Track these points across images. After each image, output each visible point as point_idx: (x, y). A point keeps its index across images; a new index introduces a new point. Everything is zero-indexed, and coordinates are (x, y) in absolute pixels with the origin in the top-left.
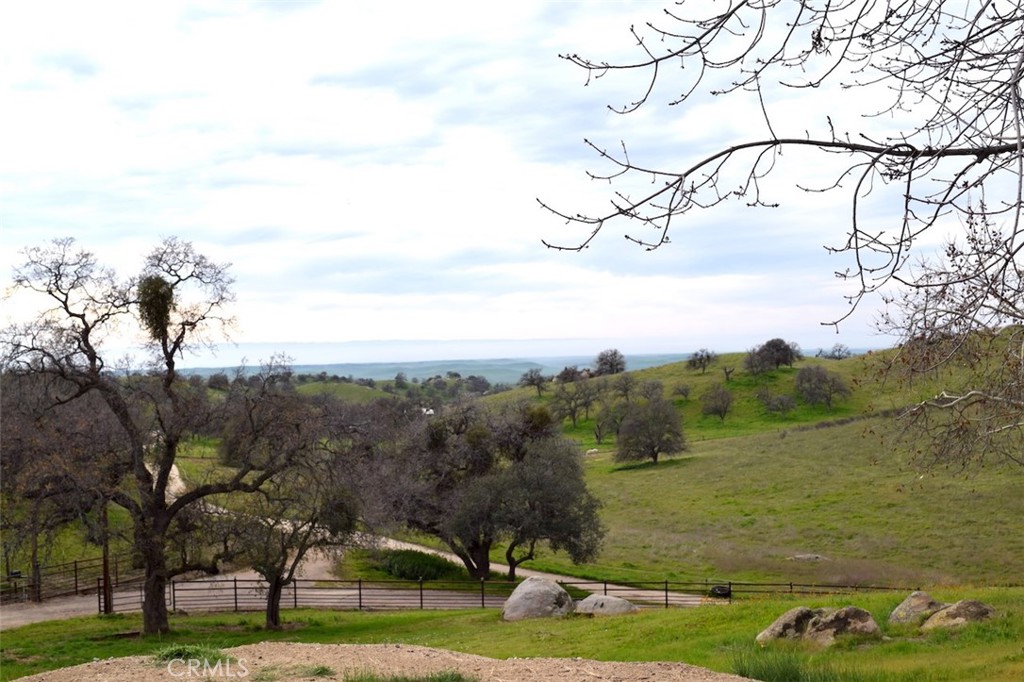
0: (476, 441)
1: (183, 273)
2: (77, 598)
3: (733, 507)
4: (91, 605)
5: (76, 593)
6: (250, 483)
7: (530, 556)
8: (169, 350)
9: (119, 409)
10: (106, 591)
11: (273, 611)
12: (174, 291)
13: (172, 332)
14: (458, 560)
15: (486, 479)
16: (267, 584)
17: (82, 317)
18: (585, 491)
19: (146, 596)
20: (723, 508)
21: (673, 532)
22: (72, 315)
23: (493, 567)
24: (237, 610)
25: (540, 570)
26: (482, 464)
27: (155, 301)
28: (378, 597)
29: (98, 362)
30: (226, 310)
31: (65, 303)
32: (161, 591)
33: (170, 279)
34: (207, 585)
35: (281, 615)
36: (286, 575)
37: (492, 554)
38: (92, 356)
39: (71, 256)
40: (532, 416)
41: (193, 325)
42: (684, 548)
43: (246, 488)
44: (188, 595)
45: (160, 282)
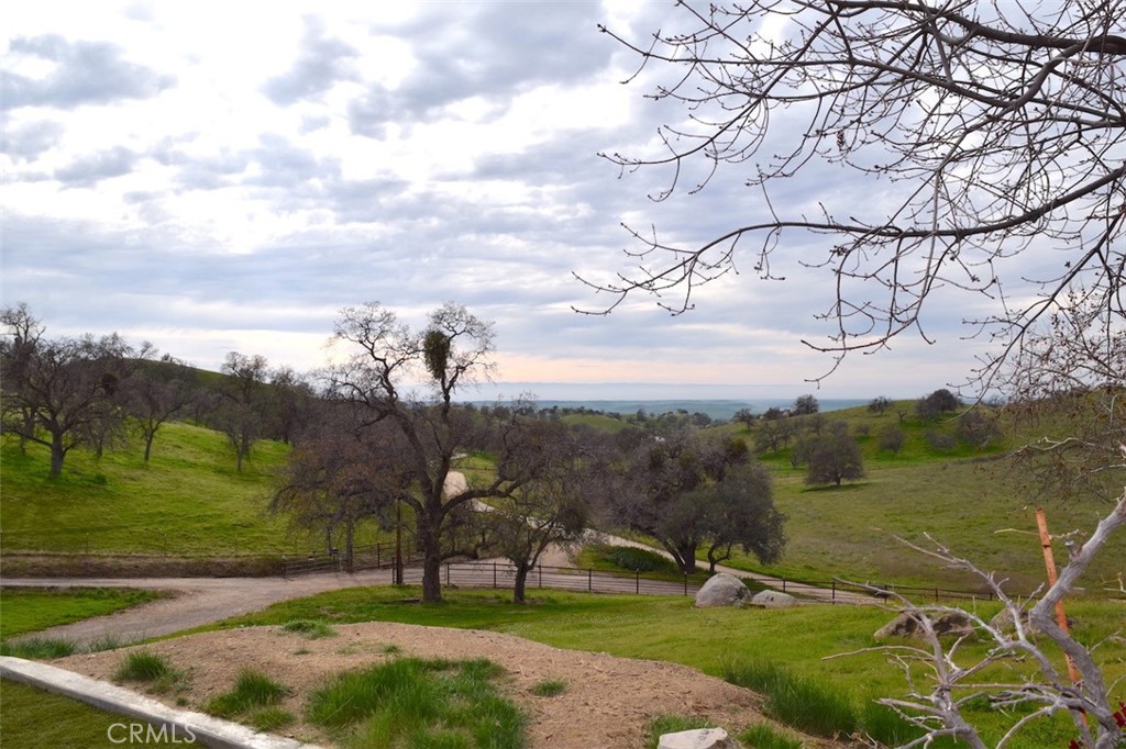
0: (687, 464)
1: (458, 329)
2: (379, 571)
3: (899, 524)
4: (385, 578)
5: (379, 567)
6: (504, 490)
7: (727, 557)
8: (446, 387)
9: (408, 430)
10: (398, 568)
11: (519, 588)
12: (451, 343)
13: (449, 375)
14: (671, 557)
15: (693, 494)
16: (516, 569)
17: (384, 361)
18: (771, 507)
19: (425, 572)
20: (891, 525)
21: (849, 542)
22: (376, 359)
23: (698, 563)
24: (495, 587)
25: (736, 568)
26: (691, 482)
27: (437, 350)
28: (604, 582)
29: (394, 395)
30: (489, 358)
31: (371, 350)
32: (436, 570)
33: (448, 333)
34: (472, 567)
35: (526, 593)
36: (530, 563)
37: (697, 553)
38: (390, 390)
39: (377, 315)
40: (732, 446)
41: (464, 369)
42: (855, 556)
43: (501, 495)
44: (459, 575)
45: (440, 335)
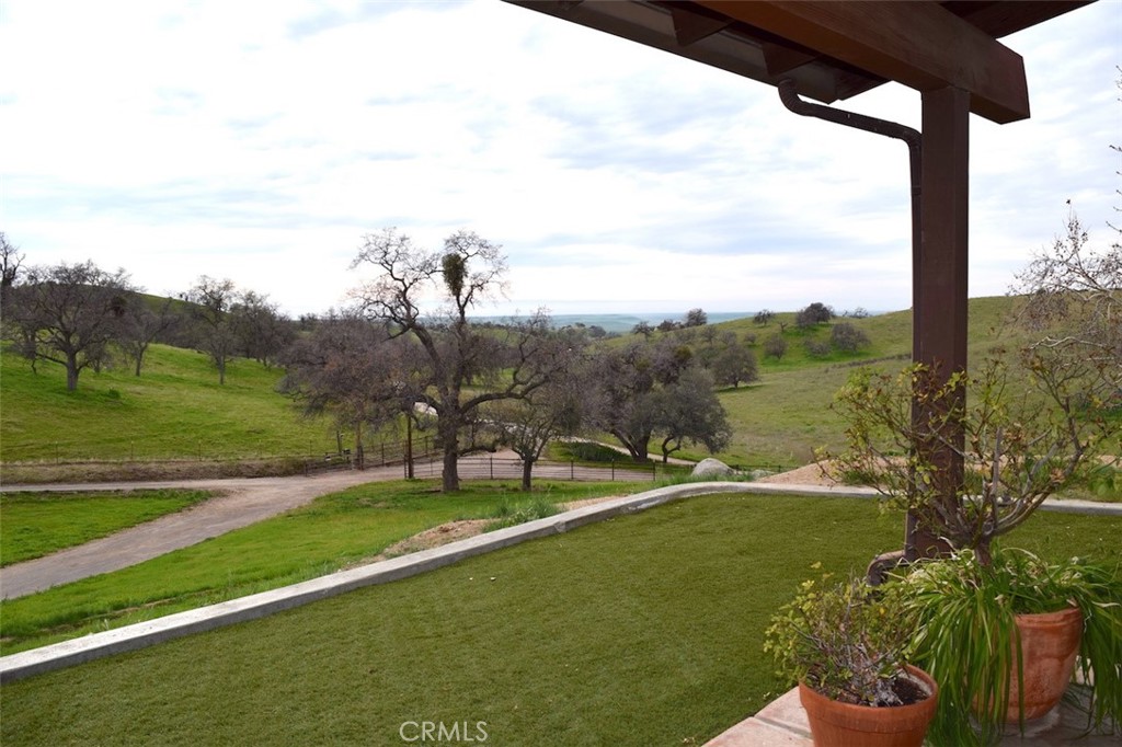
0: (642, 369)
1: (471, 251)
2: (385, 468)
3: (797, 419)
4: (399, 472)
5: (383, 465)
6: (519, 393)
7: (678, 448)
8: (462, 303)
9: (427, 341)
10: (409, 461)
11: (527, 478)
12: (466, 264)
13: (465, 292)
14: (627, 452)
15: (650, 394)
16: (523, 462)
17: (402, 280)
18: (719, 404)
20: (791, 420)
21: (758, 435)
22: (396, 279)
23: (649, 456)
24: (492, 478)
25: (678, 458)
26: (643, 386)
27: (454, 270)
28: (582, 472)
29: (413, 311)
30: (503, 277)
31: (391, 271)
32: (455, 463)
33: (463, 256)
34: (479, 461)
35: (533, 483)
36: (534, 455)
37: (650, 446)
38: (408, 306)
39: (395, 239)
40: (679, 352)
41: (481, 287)
42: (770, 446)
43: (516, 397)
44: (469, 467)
45: (458, 257)
